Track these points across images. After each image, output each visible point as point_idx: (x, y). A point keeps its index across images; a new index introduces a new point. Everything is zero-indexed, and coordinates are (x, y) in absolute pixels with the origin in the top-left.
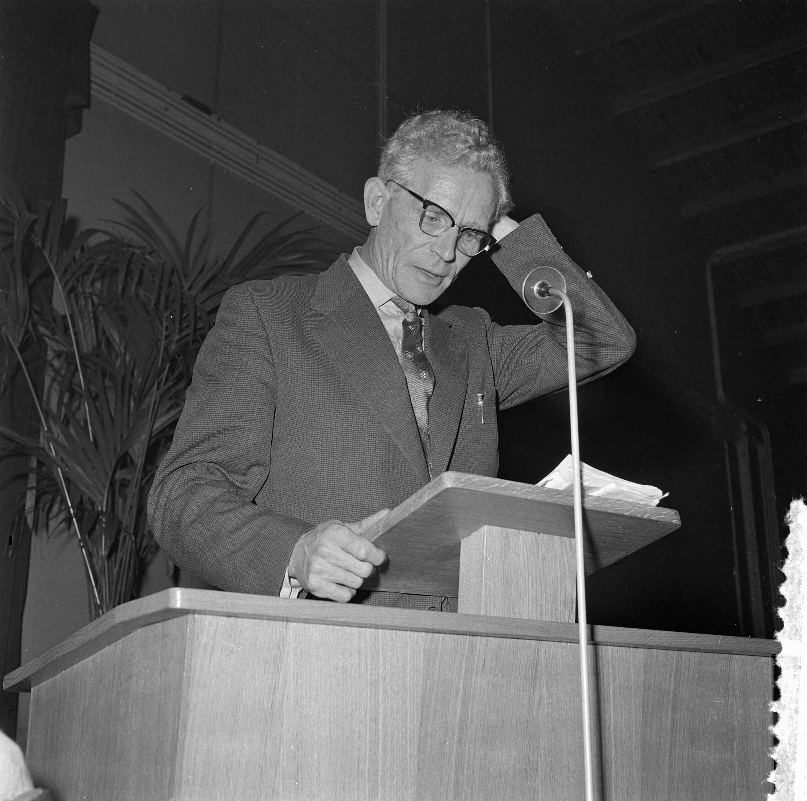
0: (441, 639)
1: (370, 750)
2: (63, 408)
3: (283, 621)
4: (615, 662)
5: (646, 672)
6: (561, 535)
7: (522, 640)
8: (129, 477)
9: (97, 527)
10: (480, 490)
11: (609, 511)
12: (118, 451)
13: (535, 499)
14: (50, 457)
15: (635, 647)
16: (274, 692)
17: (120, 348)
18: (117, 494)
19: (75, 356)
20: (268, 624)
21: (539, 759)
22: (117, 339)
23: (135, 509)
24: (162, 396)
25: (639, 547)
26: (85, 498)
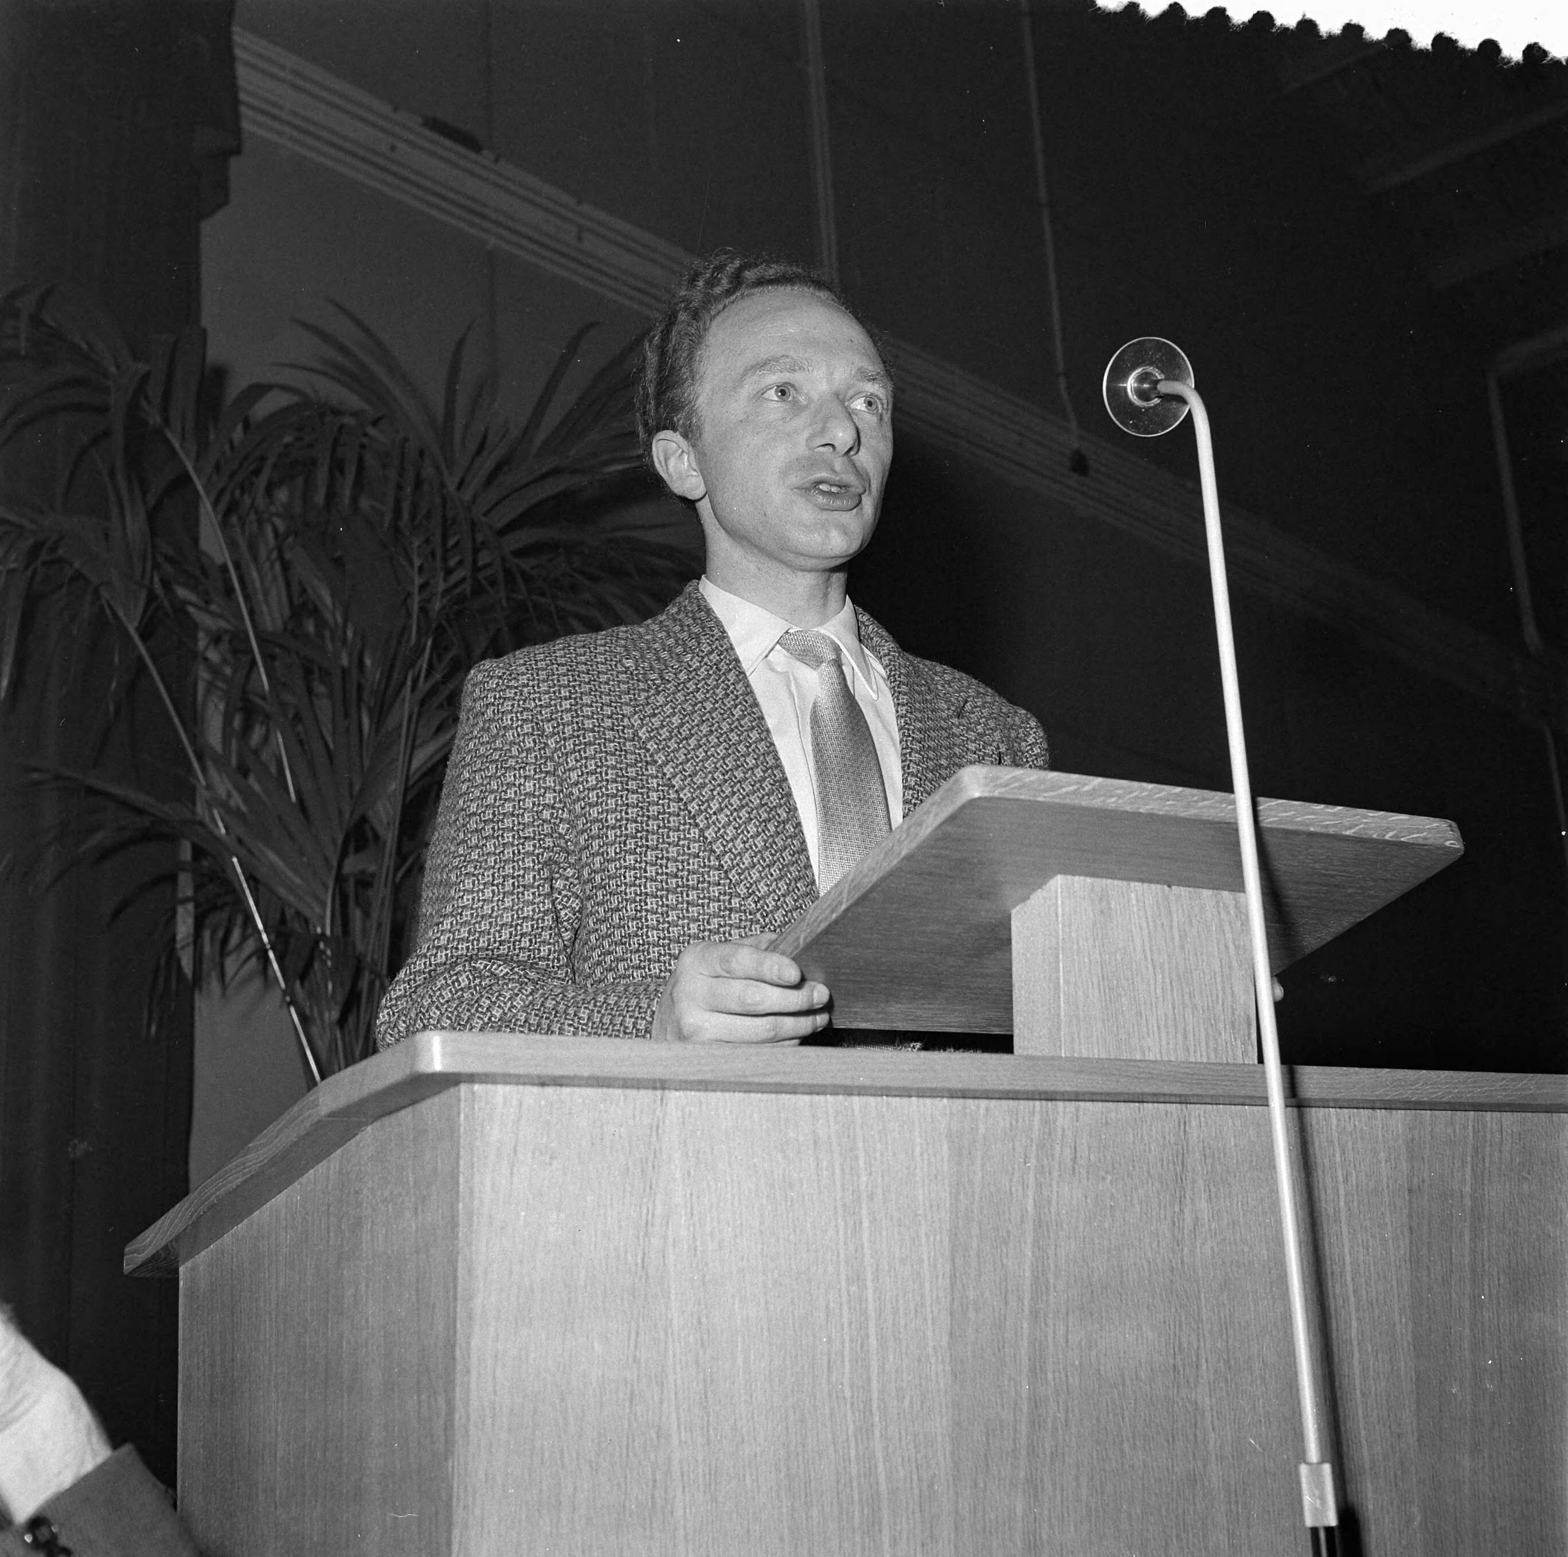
0: (982, 1111)
1: (851, 1341)
2: (234, 742)
3: (655, 1088)
4: (1347, 1142)
5: (1411, 1158)
6: (1216, 886)
7: (1150, 1105)
8: (372, 868)
9: (317, 965)
10: (1040, 799)
11: (1312, 829)
12: (347, 815)
13: (1155, 812)
14: (217, 839)
15: (1386, 1109)
16: (646, 1234)
17: (334, 615)
18: (351, 903)
19: (248, 637)
20: (626, 1096)
21: (1202, 1344)
22: (328, 600)
23: (387, 928)
24: (422, 703)
25: (1380, 904)
26: (289, 913)
